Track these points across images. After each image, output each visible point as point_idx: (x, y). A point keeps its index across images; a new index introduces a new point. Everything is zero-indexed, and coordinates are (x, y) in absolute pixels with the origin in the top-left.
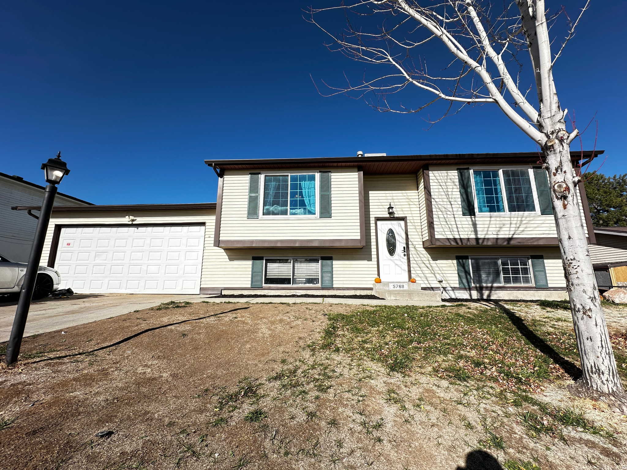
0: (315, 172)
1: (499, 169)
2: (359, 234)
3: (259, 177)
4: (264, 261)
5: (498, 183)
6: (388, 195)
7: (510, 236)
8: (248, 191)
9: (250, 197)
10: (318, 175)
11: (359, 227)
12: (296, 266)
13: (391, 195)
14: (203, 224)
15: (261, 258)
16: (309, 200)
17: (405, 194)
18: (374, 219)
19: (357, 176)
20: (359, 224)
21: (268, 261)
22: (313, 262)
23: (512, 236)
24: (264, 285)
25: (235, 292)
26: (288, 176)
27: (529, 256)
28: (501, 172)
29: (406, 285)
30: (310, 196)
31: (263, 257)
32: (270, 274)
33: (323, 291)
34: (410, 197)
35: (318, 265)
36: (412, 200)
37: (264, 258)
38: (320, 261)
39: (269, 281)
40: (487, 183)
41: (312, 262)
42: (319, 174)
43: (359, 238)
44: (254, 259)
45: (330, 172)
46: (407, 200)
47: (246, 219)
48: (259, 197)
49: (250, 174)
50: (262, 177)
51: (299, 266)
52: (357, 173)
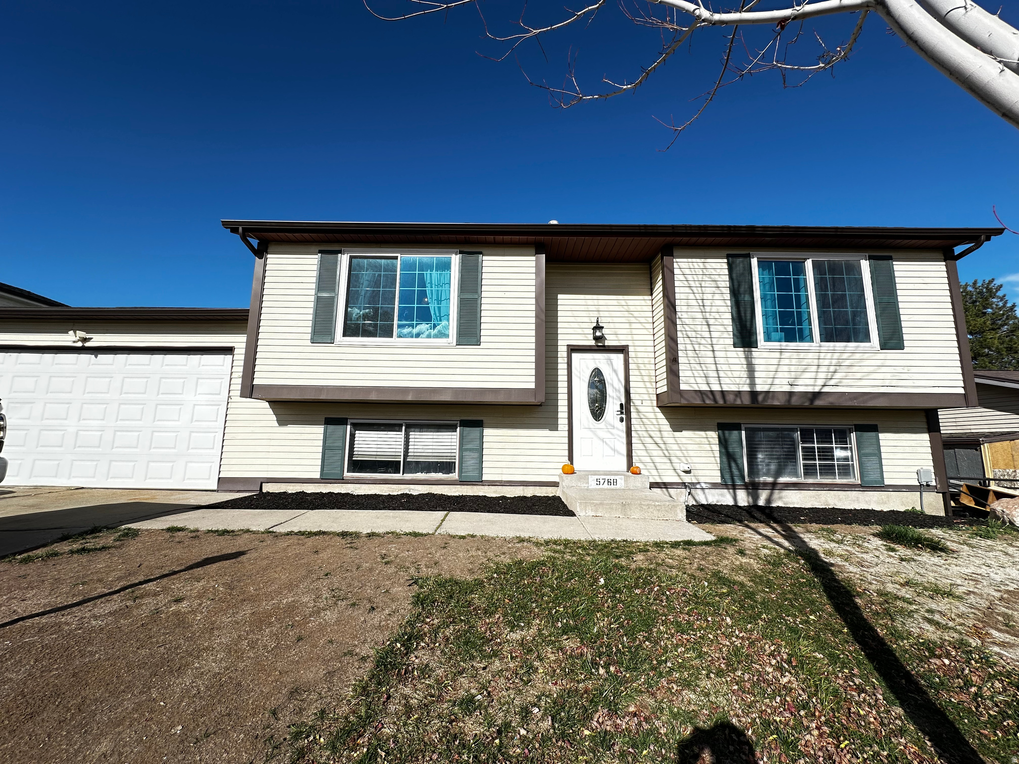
0: (452, 253)
1: (806, 259)
2: (533, 379)
3: (339, 259)
4: (349, 427)
5: (802, 285)
6: (590, 302)
7: (817, 389)
8: (314, 286)
9: (318, 300)
10: (455, 260)
11: (533, 366)
12: (413, 437)
13: (596, 302)
14: (229, 350)
15: (343, 422)
16: (439, 308)
17: (623, 303)
18: (565, 349)
19: (533, 264)
20: (533, 359)
21: (357, 426)
22: (445, 430)
23: (821, 389)
24: (347, 475)
25: (288, 487)
26: (396, 258)
27: (850, 427)
28: (809, 264)
29: (621, 479)
30: (441, 301)
31: (347, 419)
32: (360, 453)
33: (463, 487)
34: (632, 308)
35: (455, 437)
36: (636, 314)
37: (349, 421)
38: (458, 429)
39: (358, 466)
40: (783, 285)
41: (442, 430)
42: (458, 256)
43: (533, 386)
44: (328, 422)
45: (481, 253)
46: (626, 314)
47: (309, 343)
48: (336, 300)
49: (320, 252)
50: (344, 260)
51: (418, 437)
52: (534, 258)
